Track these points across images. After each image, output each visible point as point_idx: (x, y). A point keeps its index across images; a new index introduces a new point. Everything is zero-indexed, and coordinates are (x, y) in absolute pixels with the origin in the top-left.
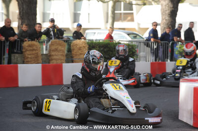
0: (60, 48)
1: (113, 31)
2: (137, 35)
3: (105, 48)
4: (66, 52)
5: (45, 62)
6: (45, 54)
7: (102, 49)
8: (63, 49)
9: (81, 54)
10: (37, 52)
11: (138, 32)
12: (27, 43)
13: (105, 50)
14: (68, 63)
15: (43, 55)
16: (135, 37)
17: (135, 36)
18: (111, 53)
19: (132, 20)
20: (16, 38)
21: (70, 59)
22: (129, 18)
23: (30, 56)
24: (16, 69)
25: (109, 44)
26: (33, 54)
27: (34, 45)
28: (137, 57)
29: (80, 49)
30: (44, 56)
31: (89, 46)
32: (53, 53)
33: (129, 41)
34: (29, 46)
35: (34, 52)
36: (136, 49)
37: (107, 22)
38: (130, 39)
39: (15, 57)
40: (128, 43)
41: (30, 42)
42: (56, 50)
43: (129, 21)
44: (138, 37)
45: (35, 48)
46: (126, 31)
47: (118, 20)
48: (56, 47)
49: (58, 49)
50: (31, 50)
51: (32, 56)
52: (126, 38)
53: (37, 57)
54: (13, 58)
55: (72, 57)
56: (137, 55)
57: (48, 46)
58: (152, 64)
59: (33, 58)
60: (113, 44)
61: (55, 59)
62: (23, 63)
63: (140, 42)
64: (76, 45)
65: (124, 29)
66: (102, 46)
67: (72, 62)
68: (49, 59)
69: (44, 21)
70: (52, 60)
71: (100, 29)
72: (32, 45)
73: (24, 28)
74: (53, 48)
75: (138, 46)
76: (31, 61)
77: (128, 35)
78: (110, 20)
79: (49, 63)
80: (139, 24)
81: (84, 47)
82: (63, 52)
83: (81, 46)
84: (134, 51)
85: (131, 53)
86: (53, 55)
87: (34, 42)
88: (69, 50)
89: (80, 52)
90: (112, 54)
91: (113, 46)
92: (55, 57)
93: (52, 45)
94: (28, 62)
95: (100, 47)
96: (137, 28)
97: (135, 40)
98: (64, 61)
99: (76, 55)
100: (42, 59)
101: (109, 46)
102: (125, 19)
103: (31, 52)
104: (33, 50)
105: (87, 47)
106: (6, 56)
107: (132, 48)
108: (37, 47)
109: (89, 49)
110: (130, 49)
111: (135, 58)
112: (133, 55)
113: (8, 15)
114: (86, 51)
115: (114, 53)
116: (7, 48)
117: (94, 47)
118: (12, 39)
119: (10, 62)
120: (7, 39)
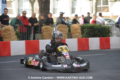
0: (64, 29)
1: (96, 18)
2: (111, 20)
3: (91, 29)
4: (67, 32)
7: (89, 29)
8: (65, 30)
9: (76, 33)
10: (50, 32)
11: (112, 18)
12: (44, 27)
14: (69, 38)
16: (110, 22)
18: (95, 32)
19: (108, 11)
20: (38, 24)
21: (70, 36)
22: (106, 10)
23: (46, 35)
24: (38, 43)
25: (94, 26)
27: (48, 28)
28: (112, 34)
29: (76, 30)
31: (82, 28)
33: (106, 24)
34: (46, 29)
35: (48, 32)
36: (111, 29)
39: (37, 35)
41: (46, 26)
42: (61, 31)
43: (106, 11)
44: (112, 21)
45: (49, 30)
46: (104, 18)
47: (99, 11)
48: (62, 29)
50: (46, 31)
51: (47, 35)
54: (36, 36)
55: (71, 35)
56: (112, 33)
57: (57, 29)
60: (96, 26)
62: (42, 39)
63: (113, 25)
64: (74, 27)
66: (90, 28)
67: (71, 38)
69: (54, 13)
72: (47, 28)
73: (42, 18)
75: (112, 27)
76: (47, 38)
77: (106, 20)
78: (94, 12)
80: (112, 13)
81: (78, 28)
82: (66, 32)
83: (76, 28)
84: (109, 30)
85: (108, 31)
87: (48, 26)
88: (69, 31)
89: (76, 31)
90: (95, 33)
91: (96, 27)
93: (59, 27)
94: (45, 39)
95: (88, 28)
96: (111, 16)
97: (110, 23)
98: (66, 37)
99: (73, 34)
101: (94, 27)
103: (46, 32)
104: (48, 31)
105: (80, 28)
106: (32, 35)
107: (108, 28)
108: (50, 29)
109: (82, 30)
110: (107, 29)
111: (110, 34)
112: (109, 33)
113: (33, 10)
114: (80, 31)
115: (97, 31)
116: (32, 30)
117: (84, 28)
118: (35, 24)
119: (34, 39)
120: (32, 25)
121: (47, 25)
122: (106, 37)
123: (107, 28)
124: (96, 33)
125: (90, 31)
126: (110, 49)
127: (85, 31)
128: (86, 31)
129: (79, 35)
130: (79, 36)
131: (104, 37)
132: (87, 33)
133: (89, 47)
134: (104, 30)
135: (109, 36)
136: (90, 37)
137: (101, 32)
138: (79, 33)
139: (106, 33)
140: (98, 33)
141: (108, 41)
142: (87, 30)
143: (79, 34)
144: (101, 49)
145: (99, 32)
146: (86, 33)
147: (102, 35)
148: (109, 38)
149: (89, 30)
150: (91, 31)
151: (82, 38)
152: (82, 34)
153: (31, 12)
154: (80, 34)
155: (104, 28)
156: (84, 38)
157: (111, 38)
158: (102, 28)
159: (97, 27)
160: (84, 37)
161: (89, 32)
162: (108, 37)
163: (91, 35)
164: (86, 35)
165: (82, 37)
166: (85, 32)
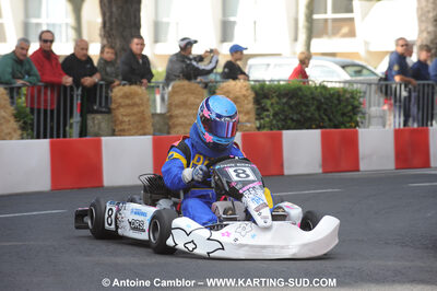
0: (192, 99)
2: (363, 67)
3: (291, 98)
5: (160, 131)
6: (160, 115)
7: (285, 100)
8: (198, 101)
10: (142, 109)
11: (366, 61)
12: (119, 91)
13: (292, 102)
15: (154, 115)
16: (359, 73)
17: (359, 70)
18: (304, 108)
19: (352, 34)
20: (96, 78)
22: (345, 30)
23: (126, 119)
24: (98, 147)
25: (300, 89)
26: (134, 114)
27: (136, 94)
28: (364, 118)
30: (157, 118)
31: (257, 93)
32: (177, 112)
33: (345, 82)
34: (126, 96)
35: (136, 109)
36: (361, 100)
37: (296, 39)
38: (348, 78)
39: (97, 121)
40: (342, 85)
41: (128, 89)
42: (184, 104)
43: (345, 36)
44: (365, 72)
45: (137, 100)
46: (338, 59)
47: (320, 35)
48: (184, 98)
49: (189, 102)
50: (129, 105)
51: (133, 118)
52: (338, 76)
53: (142, 119)
54: (90, 123)
56: (364, 114)
57: (166, 97)
58: (397, 133)
59: (134, 122)
60: (310, 88)
61: (181, 125)
62: (113, 134)
63: (370, 84)
64: (228, 91)
65: (333, 55)
66: (286, 95)
68: (168, 124)
69: (156, 41)
70: (175, 126)
71: (280, 55)
72: (131, 93)
74: (177, 99)
75: (365, 93)
76: (129, 130)
77: (343, 67)
78: (302, 36)
79: (169, 133)
80: (367, 43)
81: (244, 96)
83: (238, 94)
84: (356, 103)
85: (350, 107)
86: (177, 117)
87: (134, 88)
90: (306, 111)
91: (308, 93)
92: (181, 120)
93: (174, 92)
94: (122, 133)
95: (279, 96)
96: (362, 53)
97: (359, 78)
100: (153, 125)
101: (300, 93)
102: (335, 32)
103: (129, 110)
104: (134, 105)
105: (252, 96)
106: (76, 119)
107: (353, 97)
108: (142, 99)
109: (257, 101)
110: (347, 99)
111: (358, 119)
112: (355, 114)
113: (78, 29)
114: (250, 106)
115: (313, 108)
116: (77, 102)
117: (266, 96)
118: (88, 81)
119: (83, 132)
120: (77, 83)
121: (131, 83)
122: (343, 130)
123: (348, 96)
124: (309, 115)
125: (286, 108)
126: (358, 170)
127: (268, 106)
128: (272, 104)
129: (248, 121)
130: (249, 125)
131: (336, 127)
132: (275, 115)
133: (282, 165)
134: (336, 102)
135: (357, 125)
136: (288, 128)
137: (325, 110)
138: (247, 113)
139: (343, 114)
140: (317, 116)
141: (352, 144)
142: (277, 103)
143: (246, 118)
144: (325, 172)
145: (318, 109)
146: (271, 113)
147: (330, 120)
148: (356, 133)
149: (284, 104)
150: (291, 107)
151: (257, 131)
152: (259, 116)
153: (72, 34)
154: (253, 115)
155: (339, 96)
156: (265, 131)
157: (361, 131)
158: (332, 95)
159: (312, 93)
160: (264, 127)
161: (284, 111)
162: (351, 127)
163: (289, 122)
164: (274, 122)
165: (259, 129)
166: (268, 110)
